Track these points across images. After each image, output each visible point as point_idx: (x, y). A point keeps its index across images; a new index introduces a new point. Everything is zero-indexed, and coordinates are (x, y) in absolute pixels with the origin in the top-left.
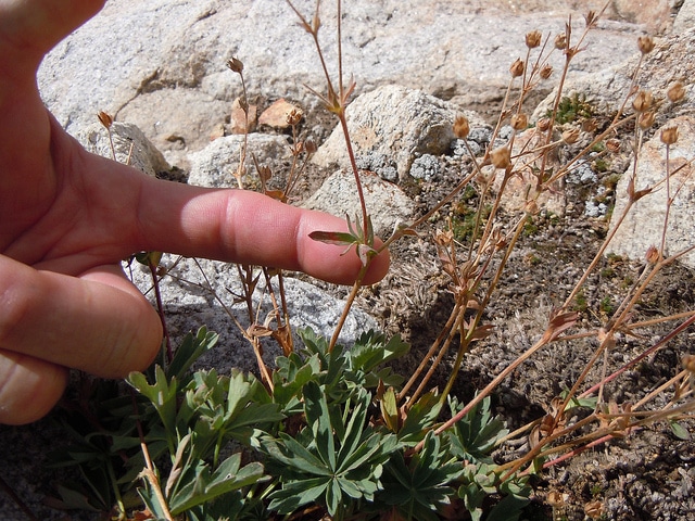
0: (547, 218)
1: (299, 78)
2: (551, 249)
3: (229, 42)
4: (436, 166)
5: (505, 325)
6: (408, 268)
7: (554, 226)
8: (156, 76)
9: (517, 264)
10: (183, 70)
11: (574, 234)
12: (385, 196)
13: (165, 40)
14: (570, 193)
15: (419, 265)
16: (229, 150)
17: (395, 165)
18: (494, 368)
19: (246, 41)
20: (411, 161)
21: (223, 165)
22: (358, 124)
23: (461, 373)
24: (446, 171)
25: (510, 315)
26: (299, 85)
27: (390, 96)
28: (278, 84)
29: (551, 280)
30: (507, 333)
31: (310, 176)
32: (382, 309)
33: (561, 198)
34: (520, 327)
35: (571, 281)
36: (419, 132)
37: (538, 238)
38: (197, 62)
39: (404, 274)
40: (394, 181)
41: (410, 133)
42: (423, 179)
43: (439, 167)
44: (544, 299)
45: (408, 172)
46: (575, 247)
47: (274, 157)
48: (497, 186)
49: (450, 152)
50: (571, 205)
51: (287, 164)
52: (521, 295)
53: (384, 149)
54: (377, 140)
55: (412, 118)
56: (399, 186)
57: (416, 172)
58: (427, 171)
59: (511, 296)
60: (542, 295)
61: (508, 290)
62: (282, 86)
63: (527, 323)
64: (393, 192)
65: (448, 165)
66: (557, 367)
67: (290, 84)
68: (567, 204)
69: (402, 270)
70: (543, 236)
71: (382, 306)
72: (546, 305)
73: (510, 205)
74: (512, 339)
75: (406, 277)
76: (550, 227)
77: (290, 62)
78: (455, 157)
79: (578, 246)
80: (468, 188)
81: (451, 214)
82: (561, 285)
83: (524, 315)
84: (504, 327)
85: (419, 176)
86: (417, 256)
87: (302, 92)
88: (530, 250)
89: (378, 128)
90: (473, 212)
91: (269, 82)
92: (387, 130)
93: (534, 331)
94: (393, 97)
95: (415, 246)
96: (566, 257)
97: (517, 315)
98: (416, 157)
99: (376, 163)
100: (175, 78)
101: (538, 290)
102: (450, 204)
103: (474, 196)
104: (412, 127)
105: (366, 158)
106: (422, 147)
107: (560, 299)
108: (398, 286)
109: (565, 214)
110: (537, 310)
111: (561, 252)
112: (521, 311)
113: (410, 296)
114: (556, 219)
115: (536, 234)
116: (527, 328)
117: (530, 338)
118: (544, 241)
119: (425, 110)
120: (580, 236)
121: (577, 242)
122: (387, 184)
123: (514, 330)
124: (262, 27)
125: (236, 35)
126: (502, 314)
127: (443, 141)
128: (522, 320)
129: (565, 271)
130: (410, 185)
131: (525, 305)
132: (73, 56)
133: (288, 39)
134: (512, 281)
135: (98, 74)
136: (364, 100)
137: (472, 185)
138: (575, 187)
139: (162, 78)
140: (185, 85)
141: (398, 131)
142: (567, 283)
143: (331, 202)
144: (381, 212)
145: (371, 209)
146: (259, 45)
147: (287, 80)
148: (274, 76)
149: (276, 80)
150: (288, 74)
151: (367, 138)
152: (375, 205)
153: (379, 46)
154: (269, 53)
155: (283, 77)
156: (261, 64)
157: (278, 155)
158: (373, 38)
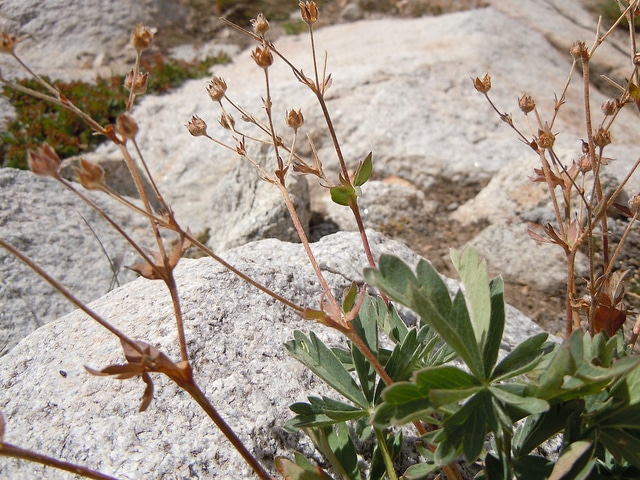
1: (415, 159)
3: (350, 121)
10: (302, 141)
16: (375, 192)
19: (367, 122)
21: (369, 205)
26: (415, 166)
28: (393, 163)
38: (317, 135)
47: (414, 208)
51: (429, 216)
62: (397, 164)
67: (406, 164)
77: (408, 144)
87: (415, 172)
91: (385, 160)
99: (546, 217)
124: (384, 112)
125: (358, 117)
133: (408, 125)
143: (491, 250)
144: (551, 265)
145: (539, 261)
146: (380, 127)
147: (403, 159)
148: (390, 154)
149: (392, 159)
150: (405, 155)
151: (530, 195)
152: (544, 257)
153: (491, 145)
154: (389, 135)
155: (399, 157)
156: (380, 143)
157: (418, 207)
158: (485, 138)
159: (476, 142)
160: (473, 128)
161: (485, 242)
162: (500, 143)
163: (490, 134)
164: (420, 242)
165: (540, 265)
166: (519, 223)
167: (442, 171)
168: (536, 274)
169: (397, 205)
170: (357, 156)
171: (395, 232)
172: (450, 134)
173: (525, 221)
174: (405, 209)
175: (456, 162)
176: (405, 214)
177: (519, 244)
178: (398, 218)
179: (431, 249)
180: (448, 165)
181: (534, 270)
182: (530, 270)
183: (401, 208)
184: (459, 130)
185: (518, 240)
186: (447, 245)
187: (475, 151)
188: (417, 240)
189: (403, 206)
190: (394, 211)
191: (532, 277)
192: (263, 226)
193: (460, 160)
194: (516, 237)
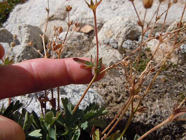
0: (171, 64)
1: (93, 18)
2: (172, 76)
3: (74, 7)
4: (131, 44)
5: (152, 104)
6: (117, 79)
7: (174, 68)
8: (53, 16)
9: (158, 81)
10: (61, 15)
11: (181, 71)
12: (113, 53)
13: (56, 6)
14: (180, 56)
15: (121, 78)
17: (117, 43)
18: (146, 122)
19: (79, 7)
20: (123, 42)
22: (107, 29)
23: (132, 123)
24: (135, 46)
25: (154, 100)
27: (118, 20)
29: (171, 88)
30: (152, 108)
31: (90, 46)
32: (105, 93)
33: (177, 58)
34: (158, 106)
35: (179, 89)
36: (126, 32)
37: (167, 72)
38: (65, 13)
39: (116, 81)
40: (117, 48)
41: (123, 32)
42: (126, 48)
43: (133, 44)
44: (168, 95)
45: (122, 46)
46: (181, 76)
47: (80, 39)
48: (153, 52)
49: (137, 40)
50: (180, 61)
51: (84, 42)
52: (159, 93)
53: (114, 38)
54: (112, 34)
55: (124, 27)
56: (118, 50)
57: (124, 46)
58: (128, 46)
59: (155, 93)
60: (167, 94)
61: (154, 91)
62: (88, 20)
63: (161, 104)
64: (116, 52)
65: (136, 44)
66: (172, 125)
68: (179, 60)
69: (115, 79)
70: (169, 71)
71: (105, 92)
72: (169, 98)
73: (157, 59)
74: (154, 111)
75: (116, 82)
76: (172, 68)
77: (91, 13)
78: (139, 41)
79: (182, 76)
80: (142, 52)
81: (135, 61)
82: (175, 91)
83: (160, 101)
84: (151, 105)
85: (125, 47)
86: (121, 75)
88: (164, 76)
89: (113, 30)
90: (143, 61)
91: (85, 19)
92: (116, 31)
93: (163, 108)
94: (119, 20)
95: (121, 71)
96: (178, 80)
97: (157, 101)
98: (125, 41)
99: (111, 42)
100: (58, 17)
101: (166, 92)
102: (135, 57)
103: (144, 55)
104: (124, 30)
105: (108, 40)
106: (127, 37)
107: (174, 96)
108: (112, 85)
109: (178, 64)
110: (165, 100)
111: (176, 78)
112: (158, 99)
113: (116, 89)
114: (175, 65)
115: (166, 70)
116: (161, 107)
117: (161, 111)
118: (169, 73)
119: (129, 24)
120: (184, 72)
121: (182, 74)
122: (114, 49)
123: (155, 107)
125: (76, 5)
126: (151, 100)
127: (135, 36)
128: (159, 103)
129: (177, 85)
130: (122, 50)
131: (160, 97)
132: (31, 10)
134: (156, 87)
135: (37, 15)
136: (109, 22)
137: (144, 51)
138: (182, 54)
139: (54, 17)
140: (61, 19)
141: (119, 31)
142: (178, 90)
143: (94, 54)
144: (111, 59)
145: (107, 57)
146: (83, 8)
147: (90, 19)
148: (86, 17)
149: (87, 19)
150: (90, 17)
151: (109, 34)
152: (109, 56)
153: (119, 10)
154: (86, 11)
155: (89, 18)
156: (83, 14)
157: (81, 39)
158: (118, 8)
159: (114, 10)
160: (114, 4)
161: (93, 52)
162: (122, 9)
163: (120, 6)
164: (77, 52)
165: (108, 59)
166: (103, 45)
167: (101, 21)
168: (106, 62)
169: (73, 39)
170: (77, 18)
171: (70, 50)
172: (105, 8)
173: (105, 44)
174: (76, 40)
175: (105, 18)
176: (76, 42)
177: (102, 52)
178: (73, 44)
179: (80, 55)
180: (103, 19)
181: (106, 60)
182: (105, 60)
183: (74, 40)
184: (109, 6)
185: (102, 51)
186: (85, 52)
187: (113, 13)
188: (76, 52)
189: (75, 39)
190: (72, 42)
191: (105, 63)
192: (21, 54)
193: (107, 17)
194: (101, 50)
